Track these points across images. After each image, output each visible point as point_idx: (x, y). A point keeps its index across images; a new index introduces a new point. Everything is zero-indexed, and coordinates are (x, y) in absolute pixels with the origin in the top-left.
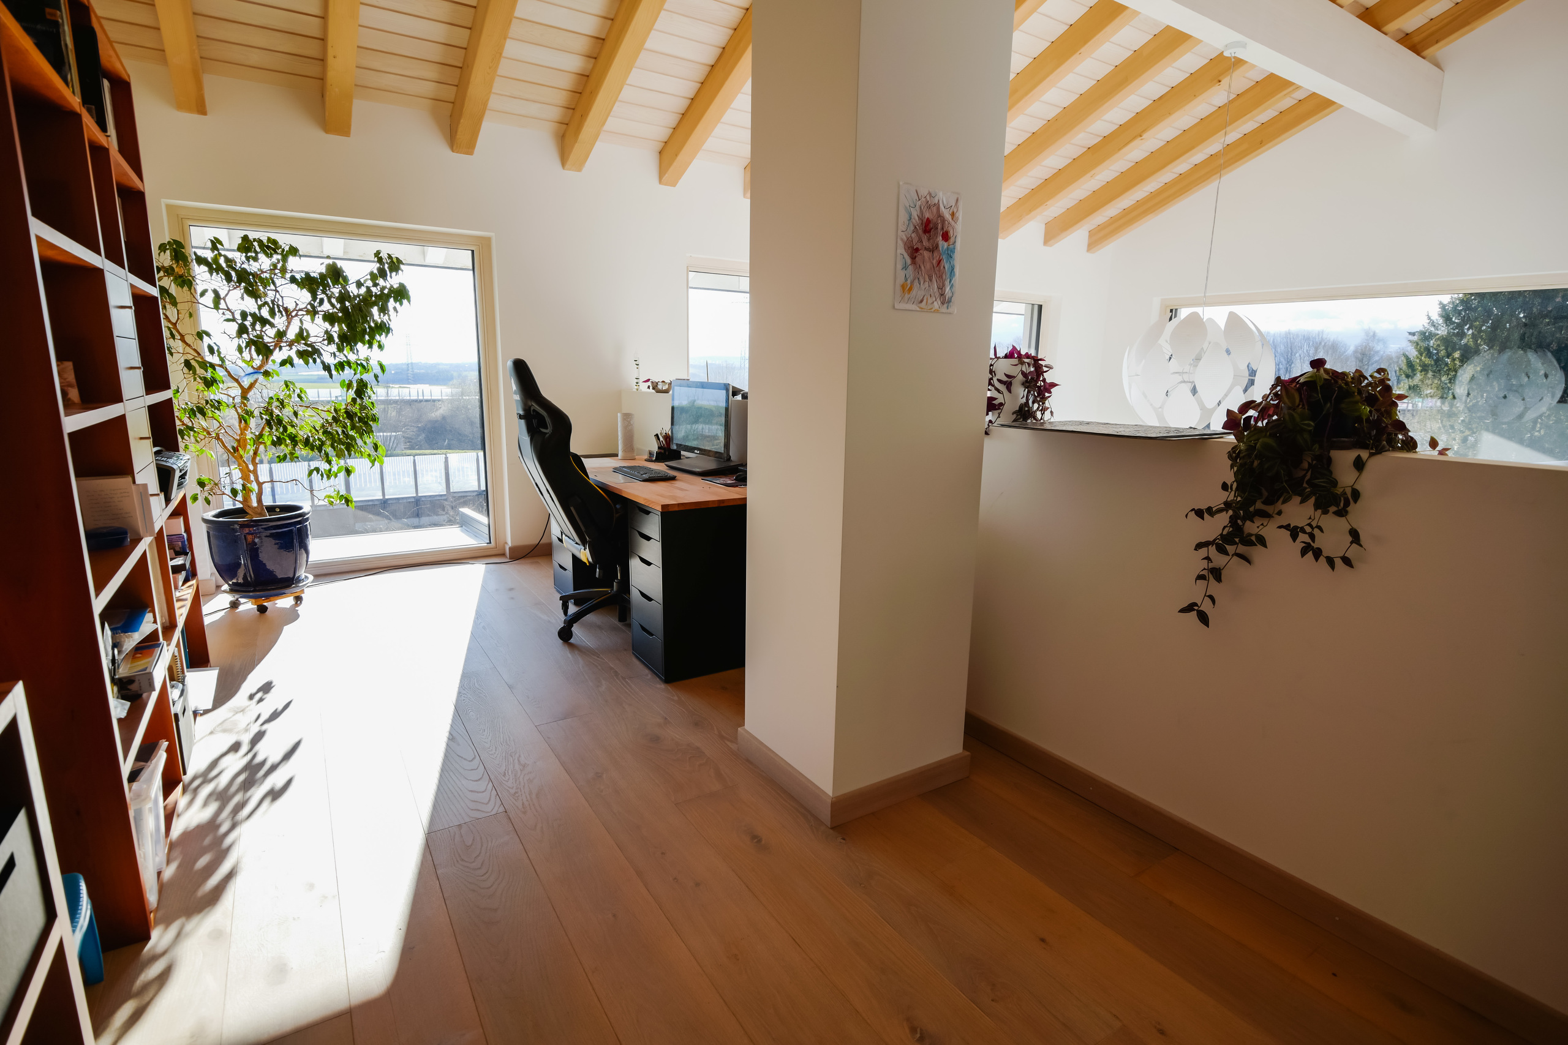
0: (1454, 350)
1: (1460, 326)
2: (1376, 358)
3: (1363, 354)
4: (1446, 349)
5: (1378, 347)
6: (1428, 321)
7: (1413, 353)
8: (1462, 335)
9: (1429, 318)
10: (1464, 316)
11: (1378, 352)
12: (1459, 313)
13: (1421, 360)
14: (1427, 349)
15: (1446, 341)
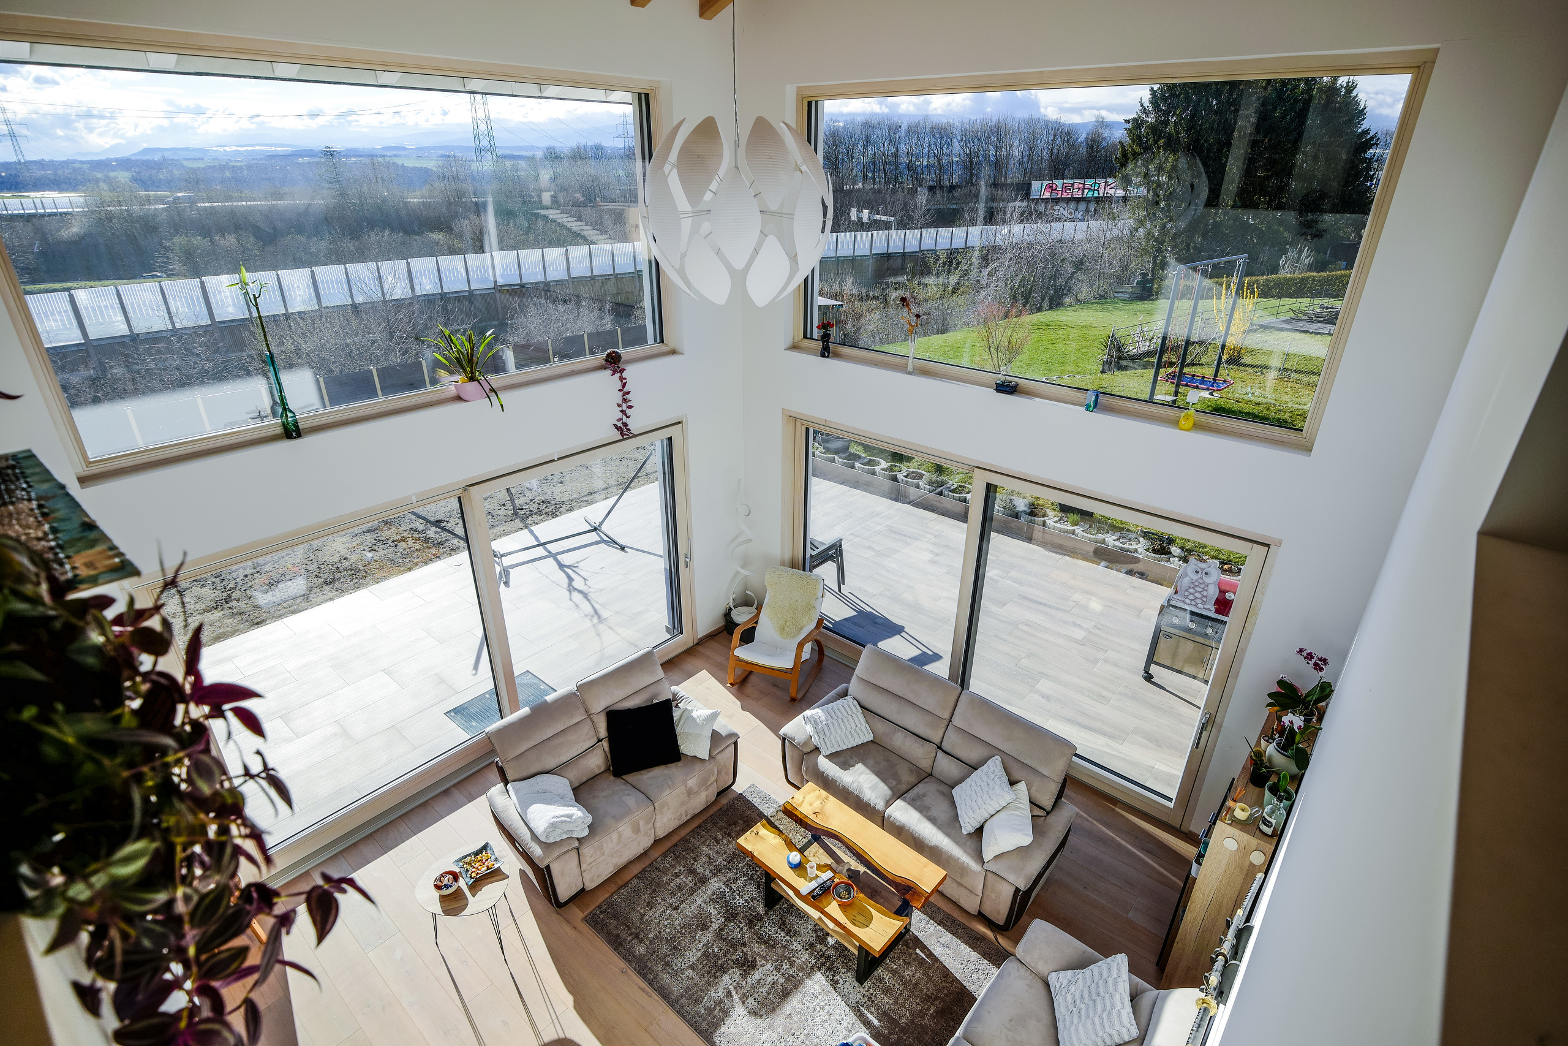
0: (1160, 138)
1: (1166, 113)
2: (1104, 144)
3: (1093, 141)
4: (1154, 137)
5: (1106, 133)
6: (1141, 108)
7: (1127, 141)
8: (1166, 123)
9: (1142, 105)
10: (1170, 104)
11: (1105, 139)
12: (1166, 101)
13: (1132, 149)
14: (1139, 137)
15: (1154, 129)
